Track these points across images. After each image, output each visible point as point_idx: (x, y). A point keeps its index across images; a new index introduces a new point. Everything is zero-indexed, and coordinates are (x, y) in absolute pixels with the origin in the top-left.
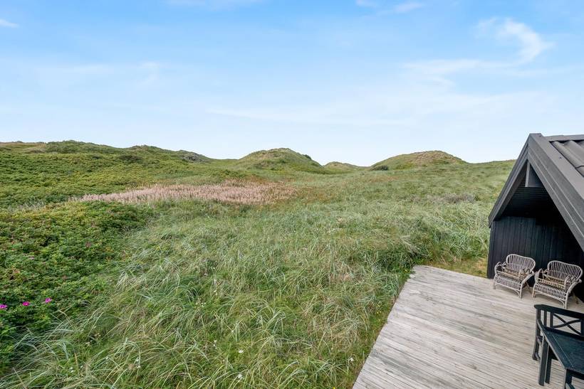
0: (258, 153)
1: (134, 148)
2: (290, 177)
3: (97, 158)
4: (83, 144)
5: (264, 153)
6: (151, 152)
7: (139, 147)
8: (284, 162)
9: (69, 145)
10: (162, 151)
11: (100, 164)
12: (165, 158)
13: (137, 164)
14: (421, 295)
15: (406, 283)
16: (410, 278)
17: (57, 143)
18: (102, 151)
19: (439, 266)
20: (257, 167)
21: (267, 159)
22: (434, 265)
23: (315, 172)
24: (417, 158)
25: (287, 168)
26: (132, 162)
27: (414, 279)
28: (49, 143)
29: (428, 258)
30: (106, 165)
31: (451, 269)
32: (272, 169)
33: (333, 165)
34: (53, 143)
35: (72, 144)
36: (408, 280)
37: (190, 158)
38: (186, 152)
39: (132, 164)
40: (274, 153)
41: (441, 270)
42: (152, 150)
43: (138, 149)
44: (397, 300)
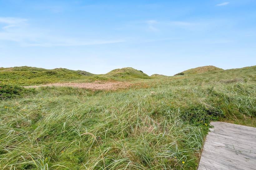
0: (115, 70)
1: (55, 69)
2: (131, 80)
3: (35, 73)
4: (31, 67)
5: (119, 70)
6: (63, 71)
7: (58, 69)
8: (128, 74)
9: (24, 68)
10: (69, 70)
11: (35, 76)
12: (70, 73)
13: (54, 76)
14: (227, 147)
15: (207, 136)
16: (210, 131)
17: (18, 67)
18: (39, 71)
19: (232, 121)
20: (115, 76)
21: (120, 72)
22: (228, 121)
23: (144, 78)
24: (199, 70)
25: (130, 77)
26: (52, 75)
27: (214, 132)
28: (14, 67)
29: (222, 115)
30: (38, 76)
31: (244, 124)
32: (122, 77)
33: (155, 76)
34: (16, 67)
35: (25, 68)
36: (209, 133)
37: (83, 74)
38: (81, 71)
39: (51, 76)
40: (124, 70)
41: (236, 125)
42: (64, 70)
43: (57, 70)
44: (203, 154)
